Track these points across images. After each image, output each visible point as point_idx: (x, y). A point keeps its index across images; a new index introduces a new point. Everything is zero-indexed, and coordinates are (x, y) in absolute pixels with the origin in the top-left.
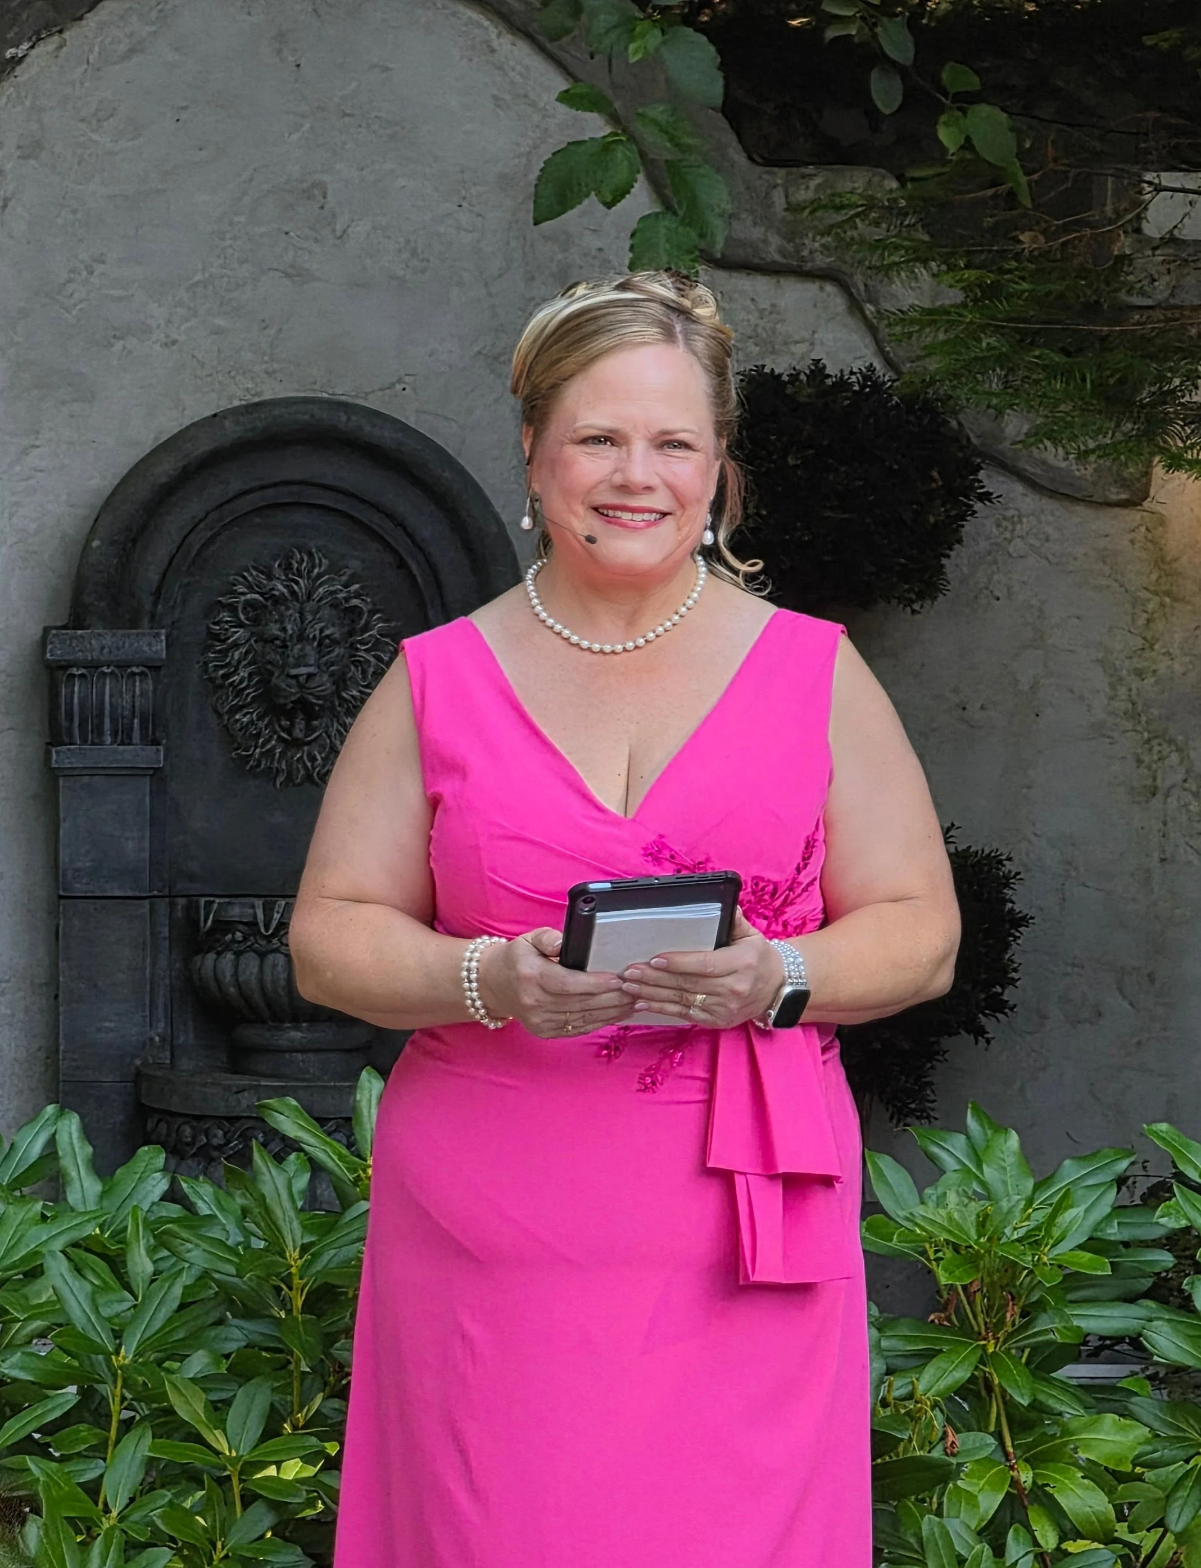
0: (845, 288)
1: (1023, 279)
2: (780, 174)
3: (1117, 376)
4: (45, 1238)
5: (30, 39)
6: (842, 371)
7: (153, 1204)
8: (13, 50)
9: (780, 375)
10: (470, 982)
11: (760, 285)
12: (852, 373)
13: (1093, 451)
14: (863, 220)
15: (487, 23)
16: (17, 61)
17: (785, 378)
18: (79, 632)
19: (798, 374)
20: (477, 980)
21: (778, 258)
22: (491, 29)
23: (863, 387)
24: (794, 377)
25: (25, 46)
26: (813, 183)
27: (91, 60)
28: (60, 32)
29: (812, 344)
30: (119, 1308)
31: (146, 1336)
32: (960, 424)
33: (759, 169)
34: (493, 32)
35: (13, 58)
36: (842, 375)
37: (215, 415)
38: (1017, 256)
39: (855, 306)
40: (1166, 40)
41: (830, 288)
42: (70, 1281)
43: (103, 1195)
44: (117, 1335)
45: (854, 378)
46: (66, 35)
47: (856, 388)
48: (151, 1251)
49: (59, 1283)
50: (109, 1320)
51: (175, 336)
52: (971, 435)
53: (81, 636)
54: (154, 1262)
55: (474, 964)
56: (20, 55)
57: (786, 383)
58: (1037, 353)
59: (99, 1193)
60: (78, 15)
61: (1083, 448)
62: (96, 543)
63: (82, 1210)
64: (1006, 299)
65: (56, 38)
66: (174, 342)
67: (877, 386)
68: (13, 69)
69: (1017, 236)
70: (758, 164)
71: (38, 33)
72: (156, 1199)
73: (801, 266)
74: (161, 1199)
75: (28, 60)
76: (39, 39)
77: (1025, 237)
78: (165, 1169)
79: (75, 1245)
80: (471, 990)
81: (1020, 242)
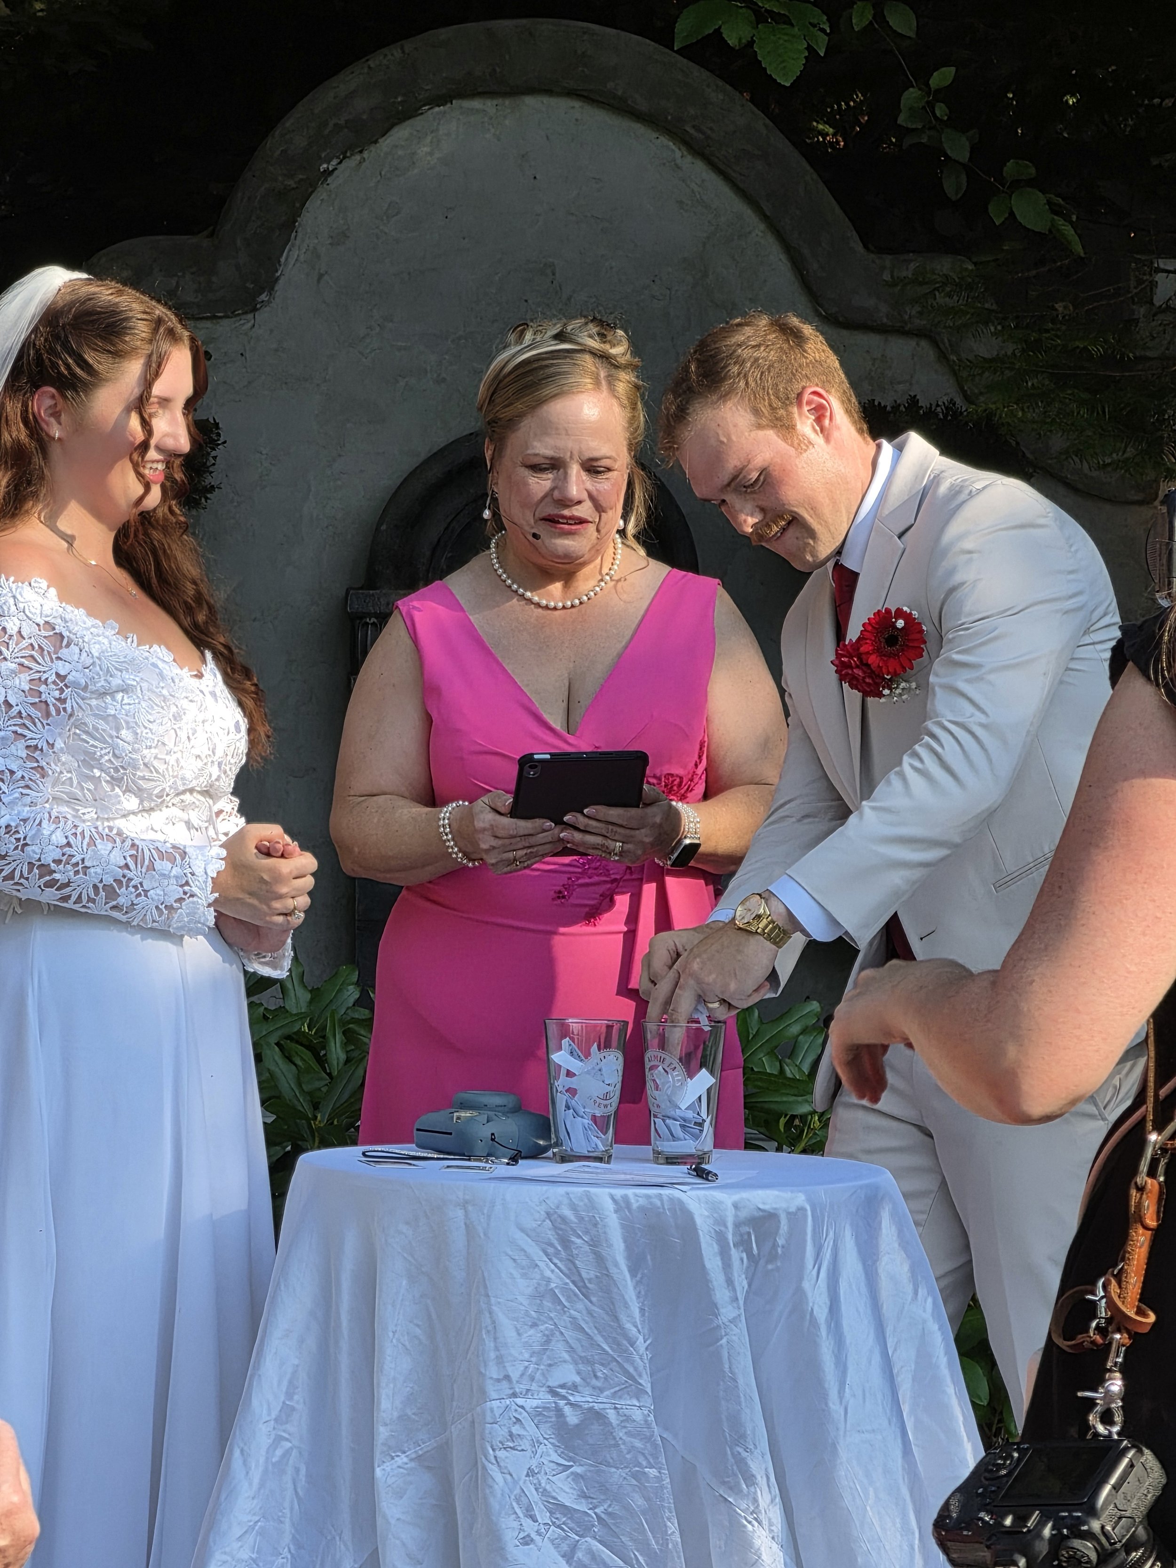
0: (935, 343)
1: (1058, 337)
2: (888, 260)
3: (1129, 409)
4: (264, 1033)
5: (338, 157)
6: (931, 404)
7: (348, 1008)
8: (325, 166)
9: (885, 407)
10: (447, 835)
11: (873, 340)
12: (938, 405)
13: (1109, 464)
14: (940, 293)
15: (674, 147)
16: (328, 173)
17: (889, 408)
18: (371, 592)
19: (899, 405)
20: (451, 832)
21: (885, 320)
22: (677, 150)
23: (945, 416)
24: (896, 407)
25: (334, 162)
26: (912, 266)
27: (383, 173)
28: (361, 152)
29: (911, 384)
30: (318, 1084)
31: (338, 1105)
32: (1018, 443)
33: (872, 256)
34: (678, 154)
35: (325, 171)
36: (931, 408)
37: (471, 434)
38: (1054, 321)
39: (942, 356)
40: (1167, 161)
41: (924, 343)
42: (281, 1066)
43: (311, 1002)
44: (316, 1107)
45: (939, 409)
46: (366, 154)
47: (941, 416)
48: (345, 1045)
49: (273, 1068)
50: (310, 1093)
51: (444, 375)
52: (1026, 451)
53: (373, 595)
54: (347, 1052)
55: (447, 821)
56: (331, 169)
57: (889, 413)
58: (1069, 392)
59: (308, 1000)
60: (374, 139)
61: (1101, 463)
62: (384, 527)
63: (294, 1012)
64: (1045, 352)
65: (358, 157)
66: (444, 380)
67: (957, 414)
68: (326, 180)
69: (1053, 306)
70: (872, 252)
71: (344, 153)
72: (351, 1005)
73: (903, 327)
74: (354, 1005)
75: (336, 173)
76: (344, 158)
77: (1059, 306)
78: (357, 984)
79: (288, 1037)
80: (449, 841)
81: (1056, 310)
